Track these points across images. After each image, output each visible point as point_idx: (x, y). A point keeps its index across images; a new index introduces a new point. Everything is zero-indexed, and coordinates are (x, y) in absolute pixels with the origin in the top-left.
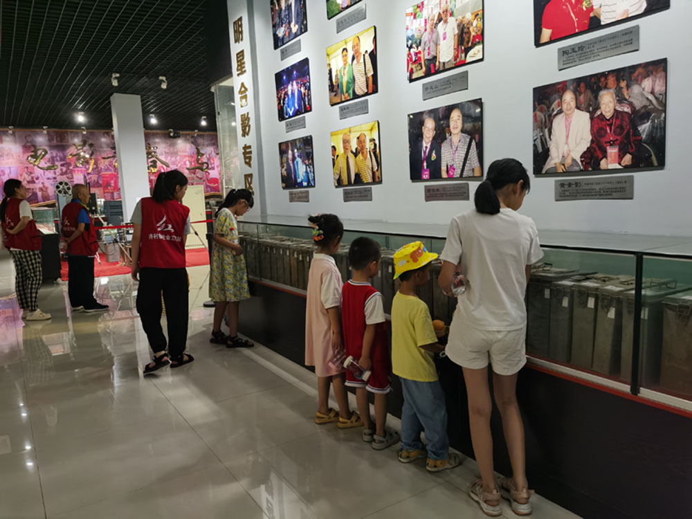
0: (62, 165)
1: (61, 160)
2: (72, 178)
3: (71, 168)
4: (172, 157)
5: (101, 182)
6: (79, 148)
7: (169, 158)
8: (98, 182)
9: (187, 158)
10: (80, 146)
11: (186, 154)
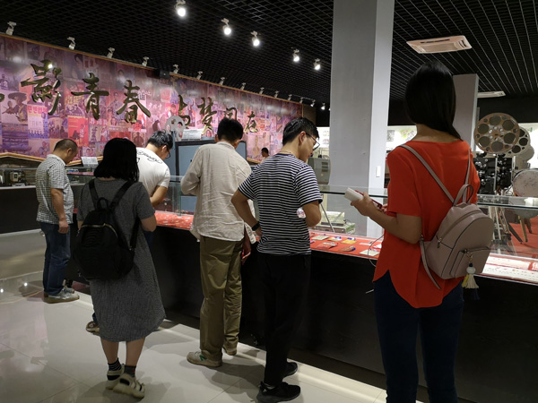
0: (11, 96)
1: (10, 87)
2: (26, 120)
3: (25, 102)
4: (154, 104)
5: (66, 130)
6: (40, 71)
7: (151, 104)
8: (62, 130)
9: (169, 108)
10: (41, 68)
11: (169, 102)
